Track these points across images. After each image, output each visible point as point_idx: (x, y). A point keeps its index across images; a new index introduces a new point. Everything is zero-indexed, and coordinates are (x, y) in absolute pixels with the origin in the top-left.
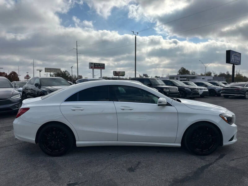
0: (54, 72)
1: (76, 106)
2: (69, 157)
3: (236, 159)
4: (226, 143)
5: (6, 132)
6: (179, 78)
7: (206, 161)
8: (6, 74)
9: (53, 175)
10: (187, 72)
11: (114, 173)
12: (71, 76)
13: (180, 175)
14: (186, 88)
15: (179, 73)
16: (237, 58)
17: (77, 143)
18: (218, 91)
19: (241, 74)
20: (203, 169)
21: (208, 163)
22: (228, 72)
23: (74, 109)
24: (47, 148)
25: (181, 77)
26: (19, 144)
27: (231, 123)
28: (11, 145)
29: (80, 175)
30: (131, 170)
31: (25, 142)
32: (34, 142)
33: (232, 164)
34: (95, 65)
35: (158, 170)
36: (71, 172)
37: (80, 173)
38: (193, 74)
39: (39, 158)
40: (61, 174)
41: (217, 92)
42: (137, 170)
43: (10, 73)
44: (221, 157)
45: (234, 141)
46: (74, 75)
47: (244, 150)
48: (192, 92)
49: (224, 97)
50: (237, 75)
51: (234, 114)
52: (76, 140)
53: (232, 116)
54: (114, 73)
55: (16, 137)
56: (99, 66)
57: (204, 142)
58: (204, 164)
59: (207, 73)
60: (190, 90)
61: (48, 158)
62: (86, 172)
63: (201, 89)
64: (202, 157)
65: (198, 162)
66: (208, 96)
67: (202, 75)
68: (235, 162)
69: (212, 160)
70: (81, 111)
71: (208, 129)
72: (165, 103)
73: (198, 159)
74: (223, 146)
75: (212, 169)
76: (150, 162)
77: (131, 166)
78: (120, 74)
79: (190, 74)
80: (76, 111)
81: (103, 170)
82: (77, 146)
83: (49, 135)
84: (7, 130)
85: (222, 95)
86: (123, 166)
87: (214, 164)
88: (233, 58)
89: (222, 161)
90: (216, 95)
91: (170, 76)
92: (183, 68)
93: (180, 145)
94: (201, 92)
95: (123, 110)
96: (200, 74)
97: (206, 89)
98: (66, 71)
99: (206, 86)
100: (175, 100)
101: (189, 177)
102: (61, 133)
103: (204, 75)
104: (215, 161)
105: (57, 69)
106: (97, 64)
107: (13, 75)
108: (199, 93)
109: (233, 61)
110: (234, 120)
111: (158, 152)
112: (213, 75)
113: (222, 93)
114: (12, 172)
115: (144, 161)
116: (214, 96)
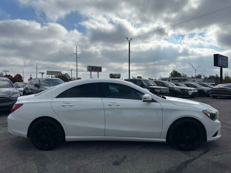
0: (55, 75)
1: (66, 102)
2: (58, 151)
3: (219, 154)
4: (210, 138)
5: (4, 128)
6: (171, 80)
7: (190, 156)
8: (12, 76)
9: (40, 168)
10: (179, 75)
11: (99, 166)
12: (71, 78)
13: (163, 169)
14: (176, 89)
15: (171, 76)
16: (224, 62)
17: (67, 137)
18: (207, 91)
19: (229, 76)
20: (186, 163)
21: (192, 158)
22: (217, 75)
23: (64, 104)
24: (38, 142)
25: (173, 80)
26: (13, 139)
27: (215, 119)
28: (6, 139)
29: (66, 168)
30: (116, 164)
31: (19, 137)
32: (26, 137)
33: (216, 159)
34: (92, 68)
35: (142, 164)
36: (58, 165)
37: (67, 166)
38: (184, 77)
39: (30, 151)
40: (48, 167)
41: (206, 93)
42: (122, 164)
43: (15, 75)
44: (205, 152)
45: (218, 136)
46: (73, 77)
47: (228, 146)
48: (182, 92)
49: (212, 98)
50: (225, 77)
51: (217, 111)
52: (66, 134)
53: (215, 112)
54: (111, 75)
55: (10, 132)
56: (96, 69)
57: (188, 138)
58: (188, 159)
59: (198, 76)
60: (180, 91)
61: (38, 152)
62: (73, 165)
63: (190, 90)
64: (187, 152)
65: (181, 157)
66: (197, 96)
67: (192, 78)
68: (218, 157)
69: (196, 155)
70: (70, 106)
71: (191, 124)
72: (150, 100)
73: (182, 154)
74: (207, 141)
75: (196, 163)
76: (135, 156)
77: (117, 161)
78: (116, 77)
79: (181, 77)
80: (66, 106)
81: (89, 163)
82: (67, 140)
83: (40, 129)
84: (5, 126)
85: (211, 95)
86: (109, 160)
87: (198, 159)
88: (220, 61)
89: (206, 156)
90: (205, 96)
91: (162, 78)
92: (175, 71)
93: (165, 140)
94: (190, 93)
95: (110, 105)
96: (191, 77)
97: (196, 90)
98: (66, 74)
99: (195, 87)
100: (161, 97)
101: (173, 171)
102: (52, 128)
103: (194, 78)
104: (199, 156)
105: (58, 72)
106: (94, 67)
107: (17, 77)
108: (188, 94)
109: (221, 64)
110: (218, 116)
111: (145, 147)
112: (203, 77)
113: (210, 93)
114: (2, 164)
115: (129, 155)
116: (203, 96)
